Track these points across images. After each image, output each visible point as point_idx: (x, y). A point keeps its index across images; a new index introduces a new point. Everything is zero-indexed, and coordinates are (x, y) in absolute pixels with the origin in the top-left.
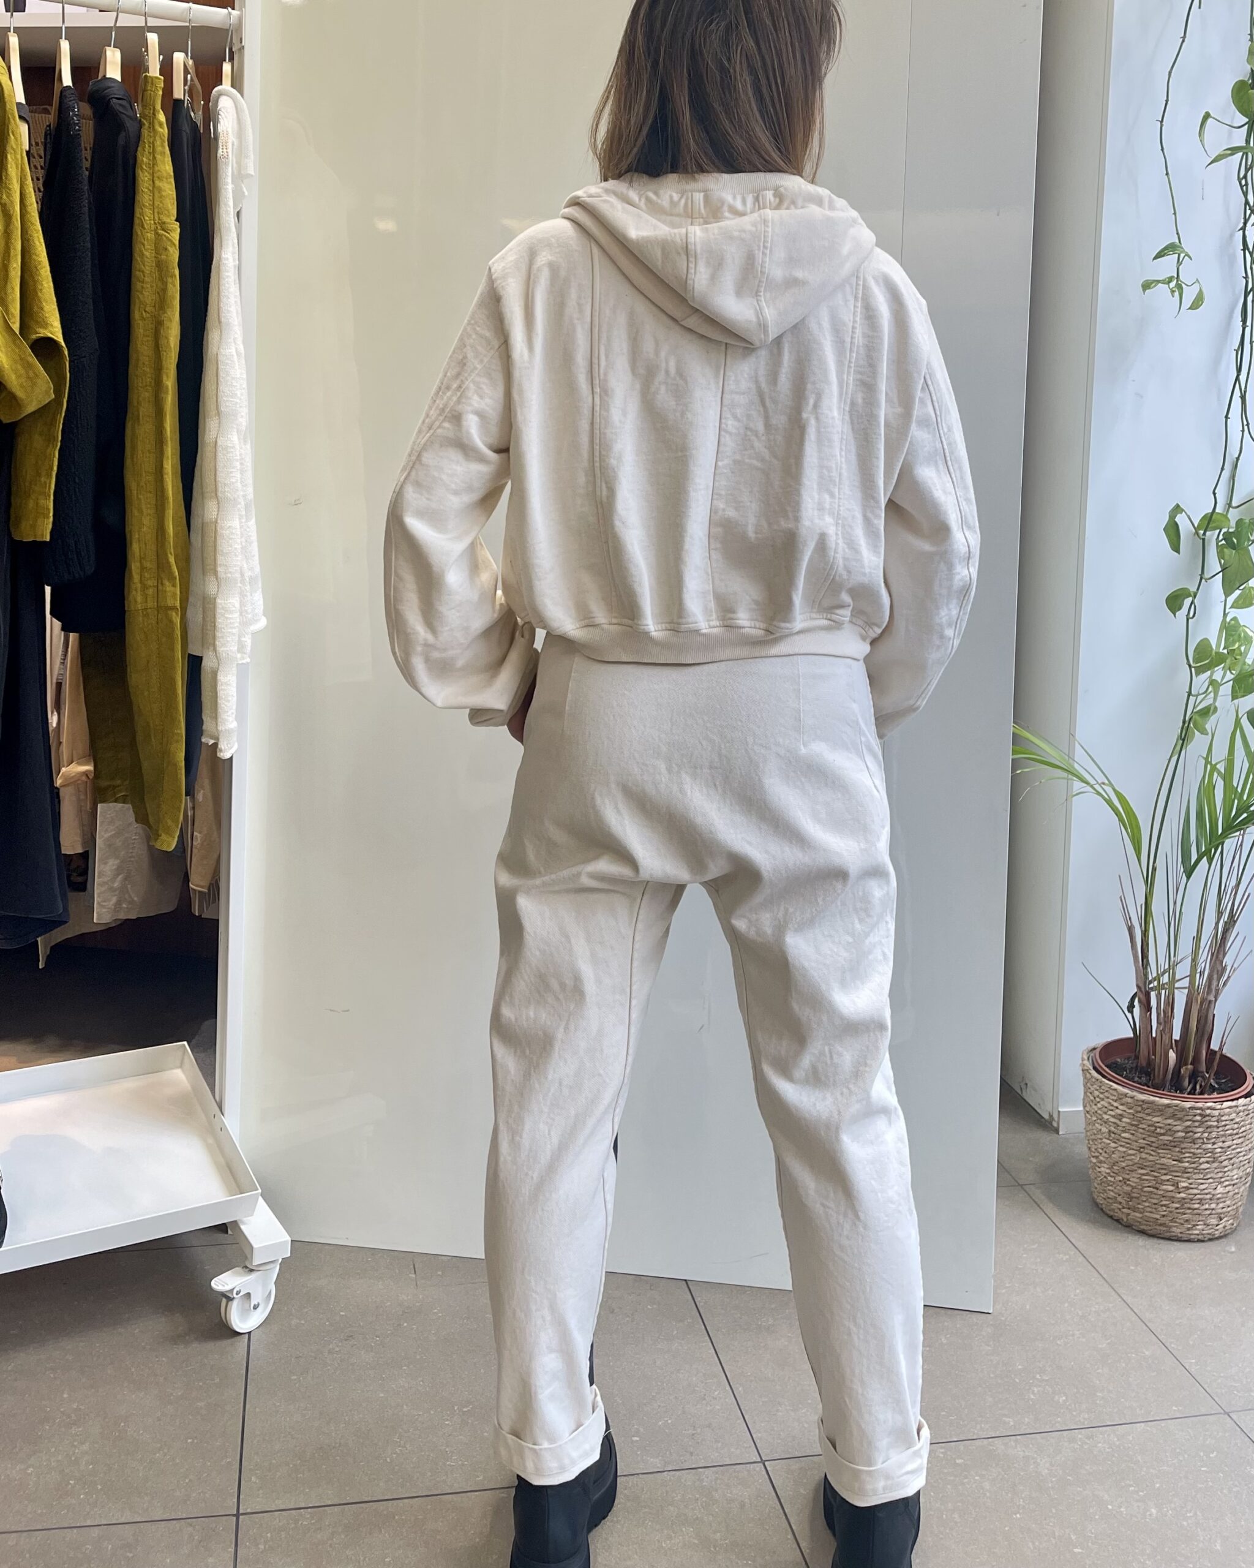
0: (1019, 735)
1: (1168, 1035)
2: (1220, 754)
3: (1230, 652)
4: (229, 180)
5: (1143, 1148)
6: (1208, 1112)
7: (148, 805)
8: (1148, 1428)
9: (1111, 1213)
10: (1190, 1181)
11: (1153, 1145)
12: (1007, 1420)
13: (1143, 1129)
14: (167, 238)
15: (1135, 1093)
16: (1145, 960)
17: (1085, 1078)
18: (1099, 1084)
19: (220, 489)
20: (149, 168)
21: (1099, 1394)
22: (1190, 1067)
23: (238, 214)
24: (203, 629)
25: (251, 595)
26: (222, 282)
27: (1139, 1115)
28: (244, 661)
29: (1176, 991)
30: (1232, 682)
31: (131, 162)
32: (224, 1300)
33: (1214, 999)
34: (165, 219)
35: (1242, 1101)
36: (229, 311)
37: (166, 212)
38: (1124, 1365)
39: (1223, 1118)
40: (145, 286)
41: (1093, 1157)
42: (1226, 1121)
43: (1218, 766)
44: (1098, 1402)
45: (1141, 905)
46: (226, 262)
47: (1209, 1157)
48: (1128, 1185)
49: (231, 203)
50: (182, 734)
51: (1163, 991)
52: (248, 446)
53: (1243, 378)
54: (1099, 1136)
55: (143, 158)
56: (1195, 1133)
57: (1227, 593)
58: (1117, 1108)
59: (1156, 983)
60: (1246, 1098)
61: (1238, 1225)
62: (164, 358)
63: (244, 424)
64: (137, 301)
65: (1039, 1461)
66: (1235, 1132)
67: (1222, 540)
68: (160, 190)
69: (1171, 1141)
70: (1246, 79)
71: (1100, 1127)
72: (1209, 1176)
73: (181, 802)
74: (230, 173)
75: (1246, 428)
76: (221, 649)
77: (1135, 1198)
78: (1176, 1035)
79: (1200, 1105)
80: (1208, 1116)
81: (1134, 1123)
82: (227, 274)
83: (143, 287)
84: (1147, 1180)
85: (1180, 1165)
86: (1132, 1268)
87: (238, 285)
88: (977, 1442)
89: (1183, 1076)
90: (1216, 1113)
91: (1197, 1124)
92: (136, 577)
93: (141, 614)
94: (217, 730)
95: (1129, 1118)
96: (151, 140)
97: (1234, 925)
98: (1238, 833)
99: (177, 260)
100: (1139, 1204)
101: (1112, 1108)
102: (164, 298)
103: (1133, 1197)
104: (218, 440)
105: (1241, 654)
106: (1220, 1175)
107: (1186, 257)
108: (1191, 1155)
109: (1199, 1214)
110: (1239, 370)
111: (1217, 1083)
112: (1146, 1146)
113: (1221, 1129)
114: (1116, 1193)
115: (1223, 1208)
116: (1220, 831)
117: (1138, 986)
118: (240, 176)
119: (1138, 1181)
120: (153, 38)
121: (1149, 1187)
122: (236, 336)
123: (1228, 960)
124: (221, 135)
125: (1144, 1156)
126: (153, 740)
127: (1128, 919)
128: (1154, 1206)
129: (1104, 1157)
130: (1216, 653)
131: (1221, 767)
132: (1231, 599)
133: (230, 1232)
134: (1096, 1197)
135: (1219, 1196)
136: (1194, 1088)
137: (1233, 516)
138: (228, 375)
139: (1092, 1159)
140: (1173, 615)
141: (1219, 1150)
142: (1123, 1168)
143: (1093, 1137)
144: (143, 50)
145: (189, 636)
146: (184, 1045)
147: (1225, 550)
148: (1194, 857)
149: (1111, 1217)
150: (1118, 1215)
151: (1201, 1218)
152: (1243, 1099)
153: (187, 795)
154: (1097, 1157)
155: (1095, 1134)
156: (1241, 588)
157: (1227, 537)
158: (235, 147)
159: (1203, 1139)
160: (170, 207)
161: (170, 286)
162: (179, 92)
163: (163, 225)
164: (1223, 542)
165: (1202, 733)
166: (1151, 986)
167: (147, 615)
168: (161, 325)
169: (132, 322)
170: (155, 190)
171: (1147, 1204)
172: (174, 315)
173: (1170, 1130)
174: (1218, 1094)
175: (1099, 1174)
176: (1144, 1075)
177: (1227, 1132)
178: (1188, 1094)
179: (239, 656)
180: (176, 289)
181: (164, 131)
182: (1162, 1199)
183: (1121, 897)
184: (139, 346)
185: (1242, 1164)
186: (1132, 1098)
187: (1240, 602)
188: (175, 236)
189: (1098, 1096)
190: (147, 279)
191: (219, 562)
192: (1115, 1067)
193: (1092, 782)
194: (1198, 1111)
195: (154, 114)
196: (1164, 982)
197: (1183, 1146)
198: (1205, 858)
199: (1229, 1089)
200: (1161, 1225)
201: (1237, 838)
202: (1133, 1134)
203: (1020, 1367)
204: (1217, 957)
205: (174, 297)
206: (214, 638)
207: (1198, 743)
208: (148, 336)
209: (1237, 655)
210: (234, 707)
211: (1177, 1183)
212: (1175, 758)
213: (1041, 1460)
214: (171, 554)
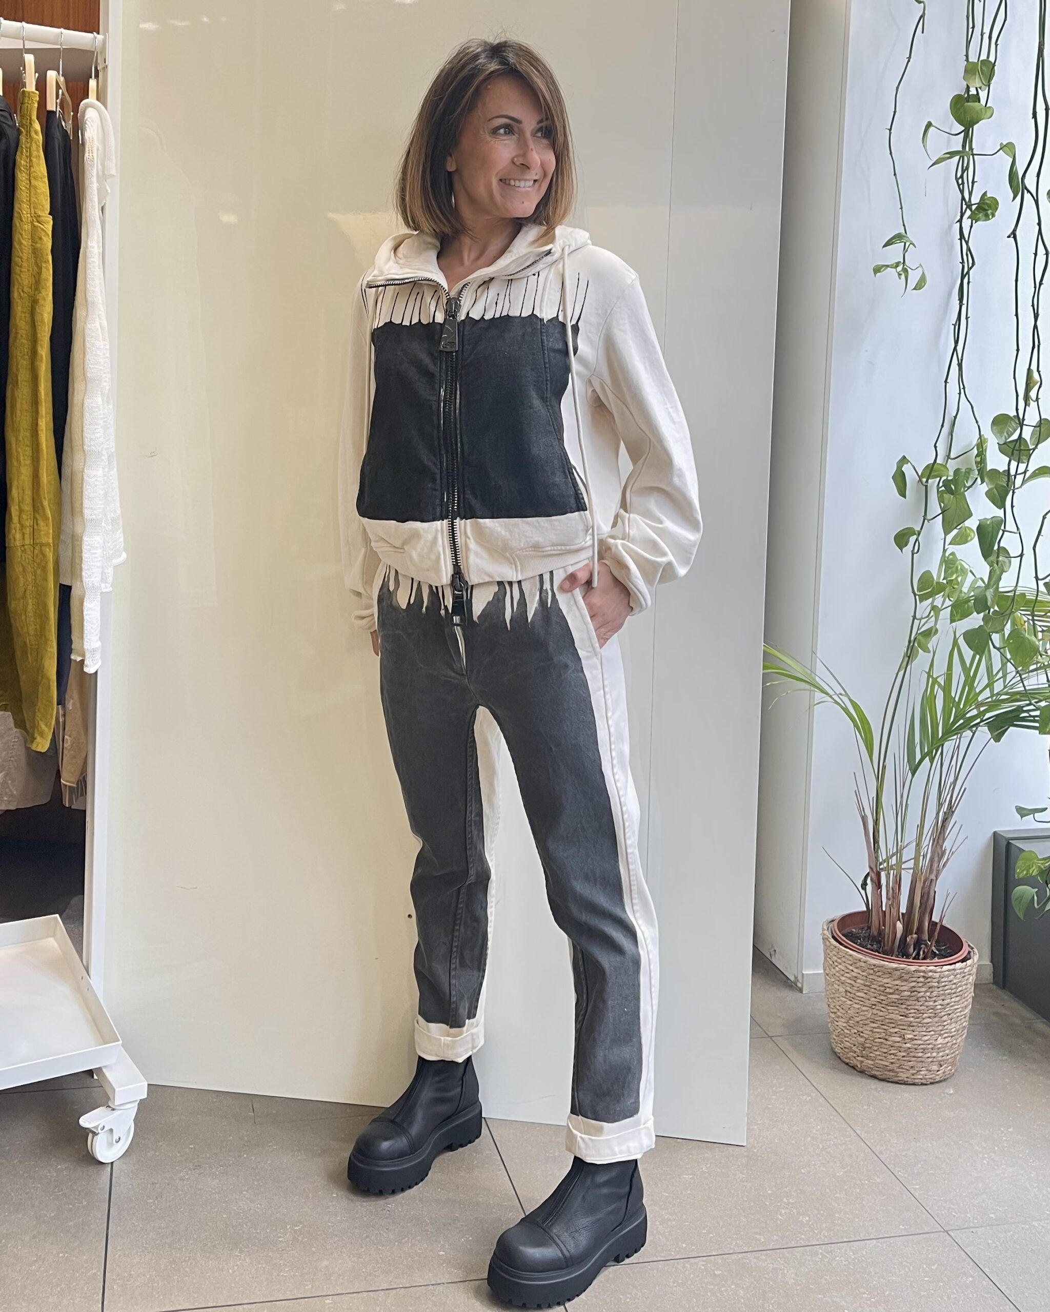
0: (770, 653)
1: (896, 909)
2: (940, 670)
3: (949, 582)
4: (94, 179)
5: (875, 1005)
6: (930, 974)
7: (25, 712)
8: (879, 1244)
9: (847, 1061)
10: (915, 1033)
11: (883, 1002)
12: (758, 1237)
13: (875, 989)
14: (42, 229)
15: (868, 958)
16: (876, 845)
17: (825, 945)
18: (838, 951)
19: (86, 441)
20: (27, 169)
21: (837, 1215)
22: (915, 936)
23: (103, 209)
24: (72, 563)
25: (113, 532)
26: (89, 266)
27: (871, 977)
28: (108, 590)
29: (903, 872)
30: (950, 608)
31: (11, 165)
32: (90, 1136)
33: (935, 878)
34: (40, 213)
35: (959, 965)
36: (94, 292)
37: (42, 208)
38: (858, 1190)
39: (943, 980)
40: (23, 270)
41: (832, 1013)
42: (945, 982)
43: (939, 680)
44: (836, 1222)
45: (873, 798)
46: (92, 249)
47: (930, 1013)
48: (862, 1037)
49: (96, 199)
50: (54, 652)
51: (892, 871)
52: (111, 407)
53: (960, 348)
54: (837, 995)
55: (22, 161)
56: (919, 992)
57: (946, 532)
58: (852, 971)
59: (885, 865)
60: (962, 962)
61: (956, 1070)
62: (38, 332)
63: (107, 387)
64: (16, 283)
65: (785, 1272)
66: (953, 991)
67: (941, 487)
68: (35, 188)
69: (898, 999)
70: (963, 94)
71: (837, 987)
72: (931, 1029)
73: (53, 709)
74: (95, 173)
75: (962, 391)
76: (86, 579)
77: (868, 1047)
78: (903, 909)
79: (923, 968)
80: (929, 977)
81: (867, 983)
82: (92, 259)
83: (21, 271)
84: (878, 1032)
85: (906, 1019)
86: (865, 1107)
87: (102, 269)
88: (734, 1257)
89: (908, 944)
90: (937, 975)
91: (920, 985)
92: (15, 518)
93: (20, 550)
94: (83, 649)
95: (862, 980)
96: (28, 145)
97: (952, 815)
98: (955, 737)
99: (50, 247)
100: (871, 1052)
101: (847, 971)
102: (39, 281)
103: (866, 1047)
104: (85, 401)
105: (958, 584)
106: (940, 1028)
107: (911, 245)
108: (916, 1011)
109: (922, 1062)
110: (956, 342)
111: (937, 950)
112: (877, 1003)
113: (941, 989)
114: (851, 1044)
115: (943, 1056)
116: (940, 735)
117: (870, 867)
118: (103, 177)
119: (870, 1033)
120: (29, 59)
121: (879, 1038)
122: (101, 312)
123: (947, 845)
124: (88, 141)
125: (875, 1011)
126: (30, 658)
127: (861, 809)
128: (884, 1055)
129: (841, 1013)
130: (937, 583)
131: (941, 680)
132: (950, 537)
133: (95, 1077)
134: (834, 1047)
135: (940, 1046)
136: (918, 954)
137: (952, 466)
138: (93, 346)
139: (831, 1014)
140: (900, 550)
141: (939, 1007)
142: (858, 1022)
143: (832, 996)
144: (21, 68)
145: (60, 568)
146: (56, 917)
147: (945, 495)
148: (918, 757)
149: (847, 1064)
150: (854, 1062)
151: (924, 1065)
152: (960, 963)
153: (58, 704)
154: (835, 1013)
155: (834, 994)
156: (958, 528)
157: (947, 484)
158: (99, 151)
159: (925, 997)
160: (44, 203)
161: (44, 270)
162: (52, 105)
163: (38, 218)
164: (943, 488)
165: (925, 652)
166: (881, 867)
167: (24, 551)
168: (37, 303)
169: (12, 300)
170: (32, 188)
171: (878, 1053)
172: (47, 295)
173: (897, 989)
174: (939, 959)
175: (836, 1027)
176: (875, 943)
177: (946, 992)
178: (913, 959)
179: (103, 585)
180: (49, 273)
181: (40, 138)
182: (891, 1048)
183: (855, 791)
184: (18, 321)
185: (959, 1018)
186: (865, 962)
187: (957, 540)
188: (49, 227)
189: (836, 961)
190: (25, 264)
191: (85, 505)
192: (851, 937)
193: (831, 693)
194: (922, 974)
195: (30, 123)
196: (893, 864)
197: (908, 1003)
198: (928, 758)
199: (947, 955)
200: (890, 1071)
201: (955, 741)
202: (865, 993)
203: (769, 1192)
204: (938, 842)
205: (47, 280)
206: (81, 569)
207: (922, 659)
208: (25, 313)
209: (955, 585)
210: (99, 629)
211: (904, 1035)
212: (901, 673)
213: (788, 1272)
214: (45, 498)
